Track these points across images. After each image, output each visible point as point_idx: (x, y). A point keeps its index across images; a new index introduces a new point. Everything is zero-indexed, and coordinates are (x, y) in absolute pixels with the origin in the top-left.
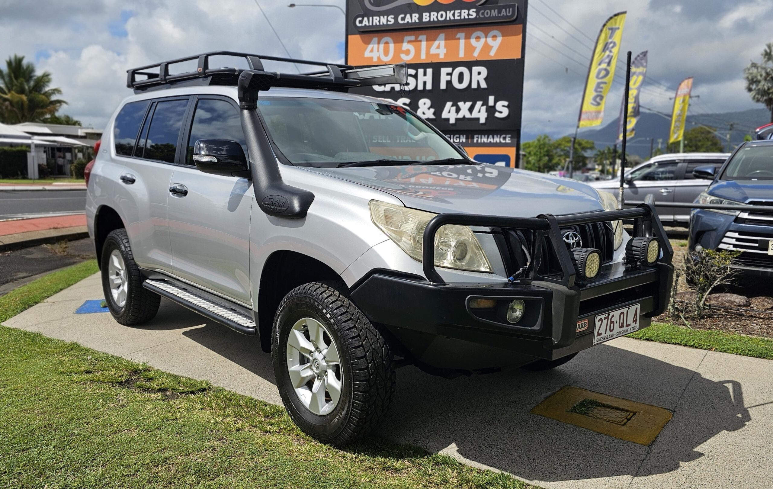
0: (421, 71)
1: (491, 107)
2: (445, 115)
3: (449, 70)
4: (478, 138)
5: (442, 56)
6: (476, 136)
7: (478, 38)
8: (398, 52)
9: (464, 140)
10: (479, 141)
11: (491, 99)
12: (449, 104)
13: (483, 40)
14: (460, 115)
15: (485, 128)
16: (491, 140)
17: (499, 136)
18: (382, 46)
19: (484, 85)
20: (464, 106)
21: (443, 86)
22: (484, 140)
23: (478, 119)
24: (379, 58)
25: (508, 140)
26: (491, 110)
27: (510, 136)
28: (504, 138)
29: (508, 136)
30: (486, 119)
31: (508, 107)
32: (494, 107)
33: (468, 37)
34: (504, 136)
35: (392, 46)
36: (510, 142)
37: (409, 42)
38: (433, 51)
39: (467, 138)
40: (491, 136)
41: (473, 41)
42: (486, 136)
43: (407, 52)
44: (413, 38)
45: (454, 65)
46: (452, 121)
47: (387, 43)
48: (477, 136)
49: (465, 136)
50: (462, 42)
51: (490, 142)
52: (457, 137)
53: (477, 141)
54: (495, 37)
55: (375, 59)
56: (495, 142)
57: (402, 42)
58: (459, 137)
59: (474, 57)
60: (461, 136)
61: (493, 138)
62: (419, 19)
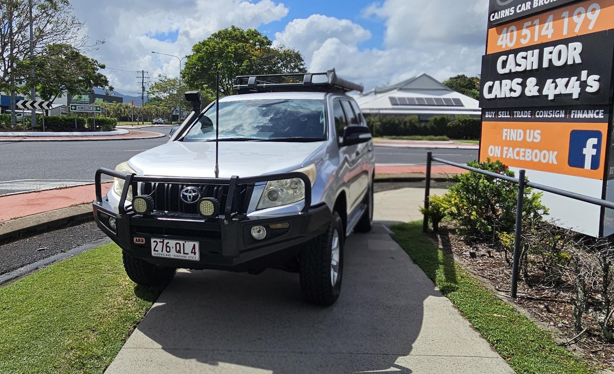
0: (530, 52)
1: (584, 81)
2: (544, 93)
3: (550, 49)
4: (574, 113)
5: (550, 36)
6: (573, 111)
7: (579, 14)
8: (519, 37)
9: (563, 116)
10: (576, 117)
11: (584, 73)
12: (549, 81)
13: (583, 15)
14: (557, 92)
15: (578, 103)
16: (585, 115)
17: (593, 111)
18: (509, 34)
19: (578, 60)
20: (561, 82)
21: (545, 65)
22: (580, 115)
23: (571, 95)
24: (506, 45)
25: (601, 116)
26: (583, 85)
27: (603, 111)
28: (598, 114)
29: (601, 111)
30: (580, 94)
31: (599, 81)
33: (571, 15)
34: (598, 111)
35: (515, 33)
36: (603, 117)
37: (527, 27)
38: (543, 33)
39: (565, 114)
40: (586, 111)
41: (575, 18)
42: (582, 111)
43: (525, 37)
44: (529, 23)
45: (554, 44)
46: (551, 97)
47: (512, 31)
48: (574, 111)
49: (564, 111)
50: (566, 20)
51: (585, 117)
52: (558, 113)
53: (574, 116)
54: (594, 10)
55: (504, 47)
56: (589, 117)
57: (522, 29)
58: (559, 113)
59: (576, 33)
60: (561, 111)
61: (588, 113)
62: (530, 6)
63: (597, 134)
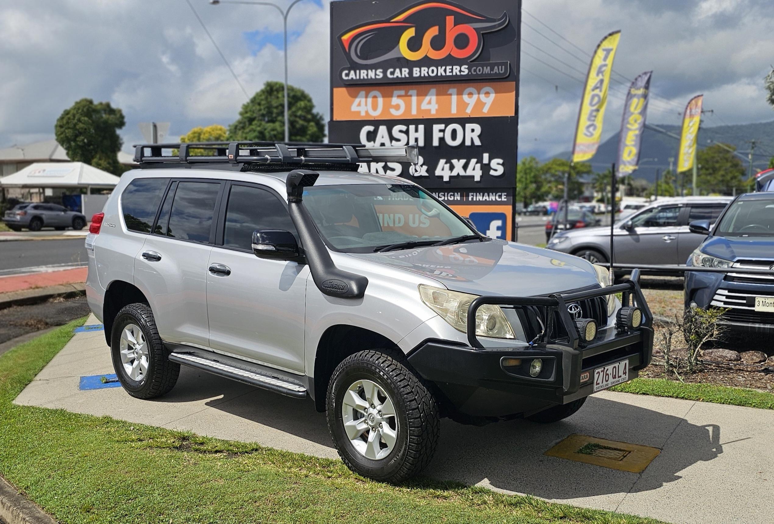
0: (412, 128)
1: (485, 164)
2: (438, 172)
3: (442, 126)
4: (473, 195)
5: (433, 112)
6: (470, 194)
7: (470, 94)
8: (387, 107)
9: (459, 198)
10: (475, 199)
11: (486, 156)
12: (442, 162)
13: (475, 97)
14: (454, 173)
15: (481, 186)
16: (486, 198)
17: (494, 194)
18: (370, 100)
19: (478, 142)
20: (458, 164)
21: (436, 143)
22: (480, 198)
23: (473, 177)
24: (367, 112)
25: (504, 199)
26: (486, 168)
27: (506, 194)
28: (500, 196)
29: (503, 194)
30: (481, 177)
31: (503, 164)
32: (489, 165)
33: (460, 93)
34: (500, 194)
35: (380, 100)
36: (506, 200)
37: (399, 96)
38: (424, 106)
39: (462, 196)
40: (486, 194)
41: (465, 97)
42: (481, 194)
43: (397, 107)
44: (402, 92)
45: (447, 122)
46: (446, 179)
47: (375, 97)
48: (472, 194)
49: (459, 194)
50: (454, 98)
51: (486, 200)
52: (451, 195)
53: (472, 199)
54: (487, 93)
55: (363, 114)
56: (490, 200)
57: (391, 96)
58: (454, 195)
59: (467, 113)
60: (456, 194)
61: (489, 196)
62: (409, 73)
63: (502, 216)
